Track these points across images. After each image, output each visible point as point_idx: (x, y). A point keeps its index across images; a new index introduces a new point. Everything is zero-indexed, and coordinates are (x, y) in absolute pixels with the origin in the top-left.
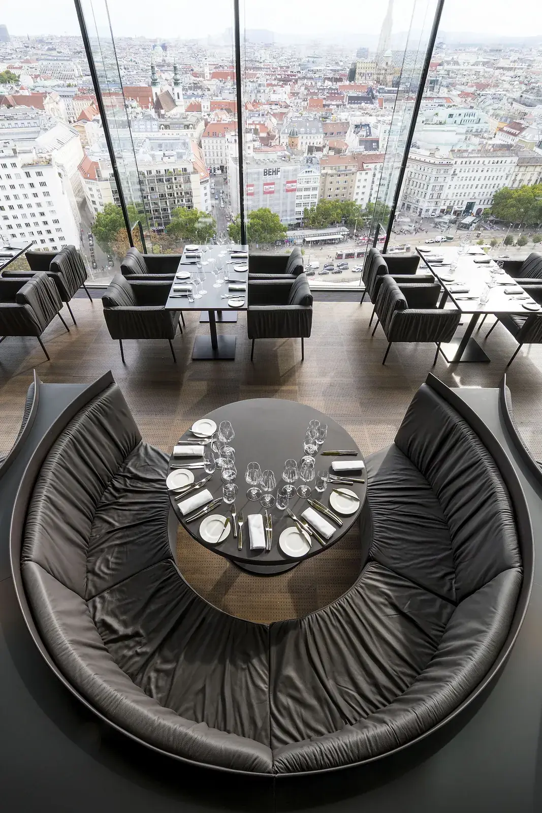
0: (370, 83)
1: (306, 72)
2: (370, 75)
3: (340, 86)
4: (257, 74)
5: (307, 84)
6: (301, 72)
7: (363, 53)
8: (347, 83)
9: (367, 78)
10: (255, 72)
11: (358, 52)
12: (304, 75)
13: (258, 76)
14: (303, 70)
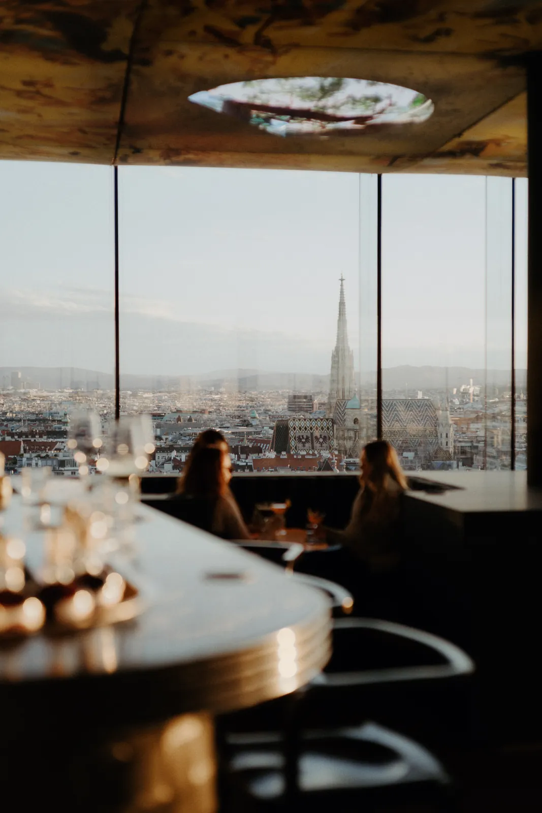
0: (324, 455)
1: (174, 438)
2: (321, 440)
3: (254, 460)
4: (56, 443)
5: (178, 458)
6: (164, 437)
7: (300, 403)
8: (272, 455)
9: (317, 445)
10: (50, 440)
11: (289, 402)
12: (171, 443)
13: (57, 446)
14: (167, 434)
